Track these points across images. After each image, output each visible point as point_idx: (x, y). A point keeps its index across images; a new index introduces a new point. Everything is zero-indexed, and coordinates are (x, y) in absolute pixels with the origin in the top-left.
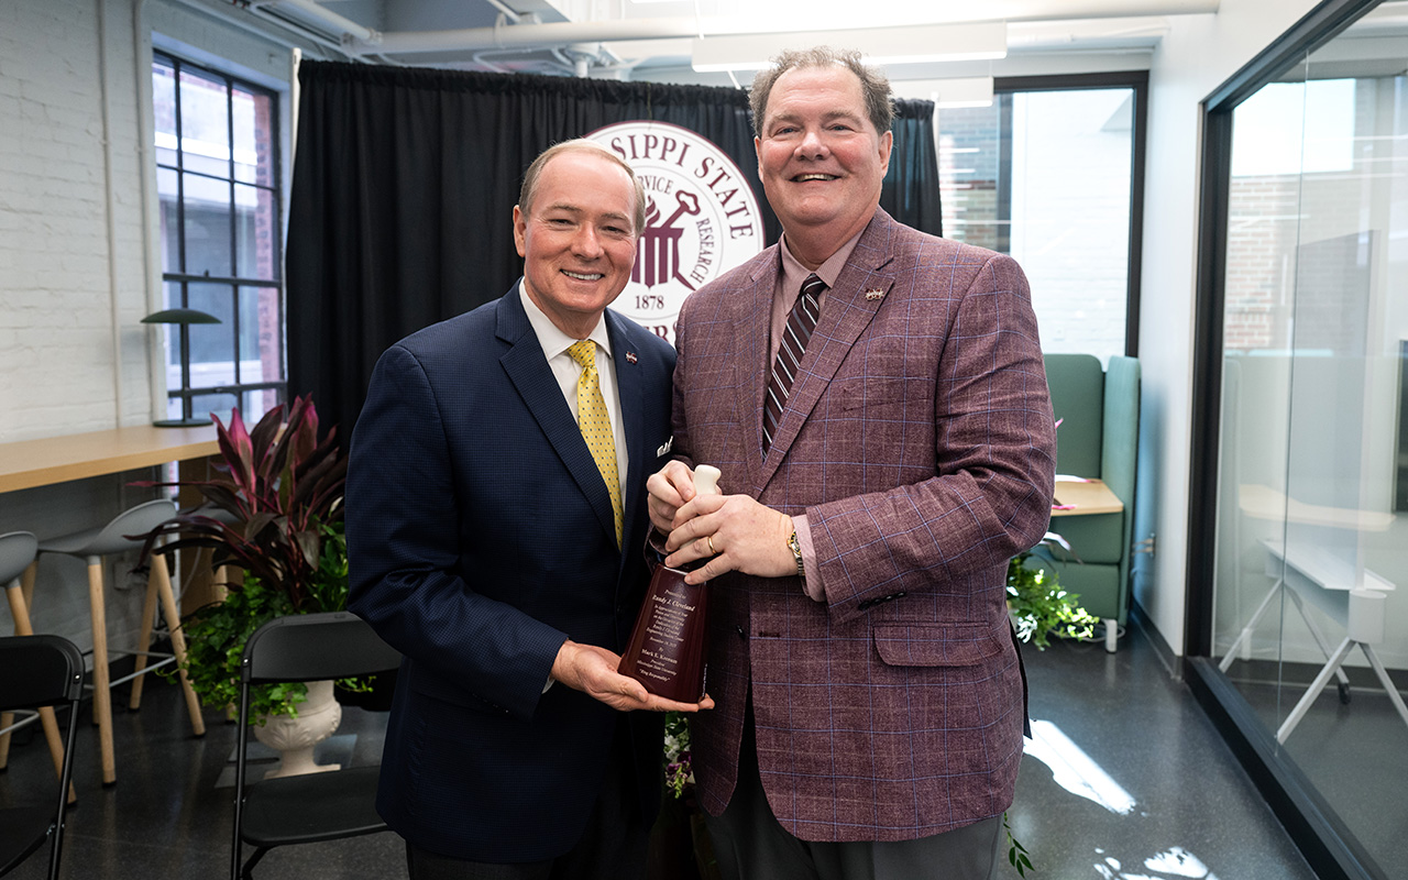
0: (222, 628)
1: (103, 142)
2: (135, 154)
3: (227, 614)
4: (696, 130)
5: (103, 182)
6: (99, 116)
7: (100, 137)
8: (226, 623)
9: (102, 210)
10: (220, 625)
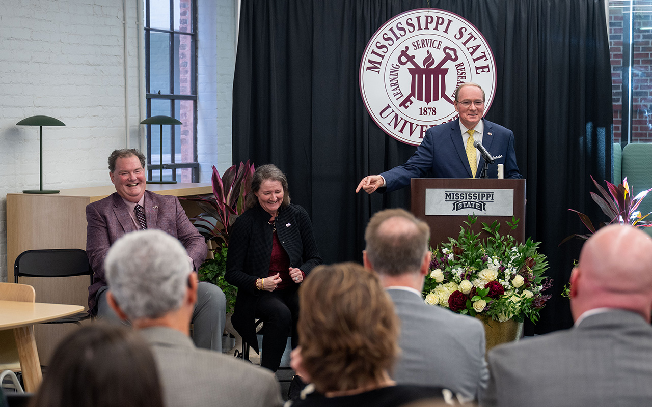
0: (212, 271)
1: (123, 22)
2: (136, 26)
3: (214, 264)
4: (455, 12)
5: (123, 45)
6: (122, 8)
7: (122, 19)
8: (214, 268)
9: (122, 61)
10: (211, 269)
